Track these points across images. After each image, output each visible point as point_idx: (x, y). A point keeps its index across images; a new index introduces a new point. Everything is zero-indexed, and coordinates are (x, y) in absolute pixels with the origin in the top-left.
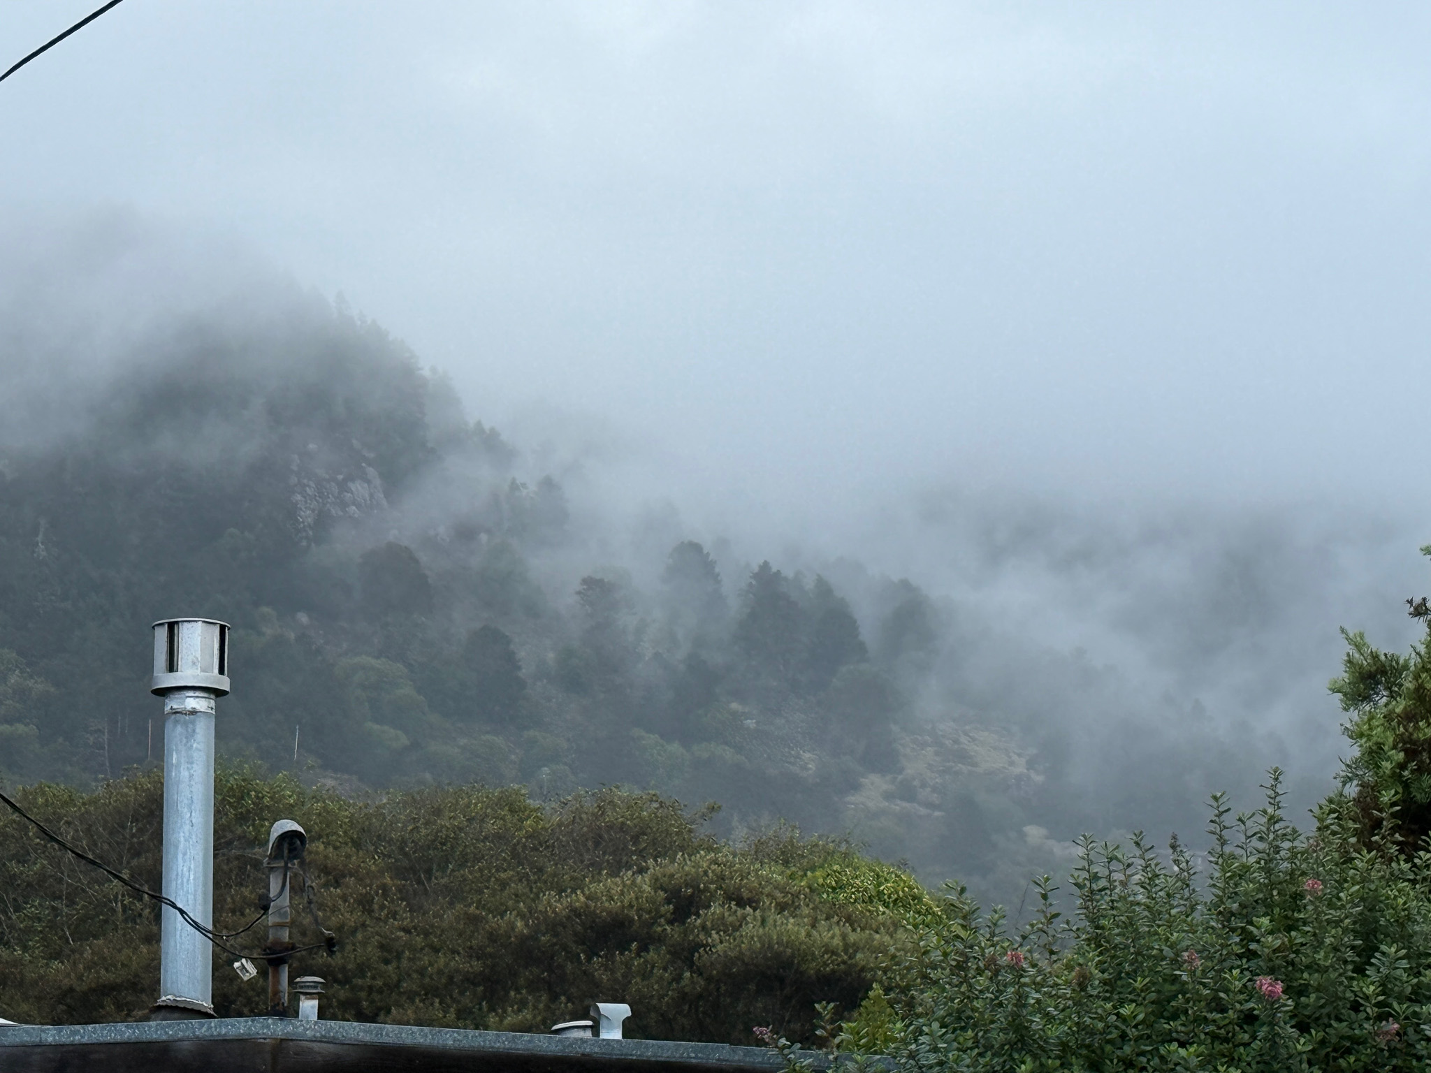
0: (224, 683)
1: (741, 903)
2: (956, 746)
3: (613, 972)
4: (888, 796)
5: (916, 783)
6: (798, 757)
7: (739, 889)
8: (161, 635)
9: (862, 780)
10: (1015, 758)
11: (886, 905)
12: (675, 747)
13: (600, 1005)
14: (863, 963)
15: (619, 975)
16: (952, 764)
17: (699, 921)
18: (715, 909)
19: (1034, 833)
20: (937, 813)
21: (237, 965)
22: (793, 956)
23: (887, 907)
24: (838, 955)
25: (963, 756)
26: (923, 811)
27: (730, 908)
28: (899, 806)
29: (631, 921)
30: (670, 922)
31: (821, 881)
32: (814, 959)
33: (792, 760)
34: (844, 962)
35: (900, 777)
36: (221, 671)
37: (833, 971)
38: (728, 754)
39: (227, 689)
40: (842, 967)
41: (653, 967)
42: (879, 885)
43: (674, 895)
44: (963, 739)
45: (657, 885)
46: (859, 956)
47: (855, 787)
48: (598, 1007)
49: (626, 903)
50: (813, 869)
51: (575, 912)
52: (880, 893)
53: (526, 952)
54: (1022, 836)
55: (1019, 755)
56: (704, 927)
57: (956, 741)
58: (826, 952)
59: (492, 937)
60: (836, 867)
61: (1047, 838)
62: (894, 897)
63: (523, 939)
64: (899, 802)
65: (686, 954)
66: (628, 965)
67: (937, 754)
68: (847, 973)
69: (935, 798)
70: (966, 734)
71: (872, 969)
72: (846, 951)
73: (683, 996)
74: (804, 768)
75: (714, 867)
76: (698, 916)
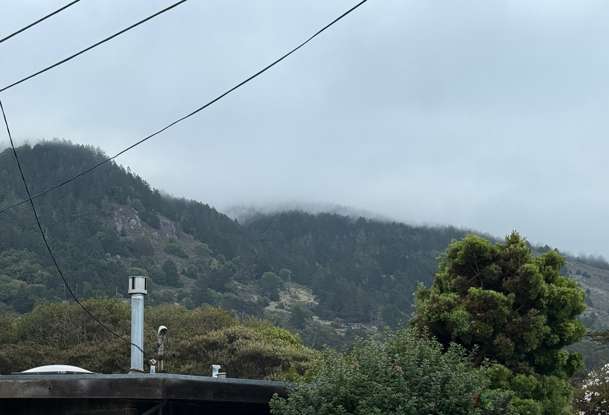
0: (146, 292)
1: (247, 339)
2: (295, 294)
3: (214, 355)
4: (276, 308)
5: (284, 304)
6: (252, 297)
7: (245, 335)
8: (130, 280)
9: (270, 303)
10: (311, 298)
11: (281, 339)
12: (219, 293)
13: (213, 365)
14: (277, 354)
15: (215, 356)
16: (293, 299)
17: (236, 343)
18: (240, 340)
19: (315, 318)
20: (289, 312)
21: (151, 360)
22: (260, 352)
23: (282, 339)
24: (271, 352)
25: (297, 297)
26: (286, 312)
27: (244, 340)
28: (280, 310)
29: (218, 343)
30: (229, 343)
31: (265, 332)
32: (265, 353)
33: (251, 297)
34: (273, 354)
35: (280, 302)
36: (145, 289)
37: (270, 356)
38: (234, 296)
39: (147, 293)
40: (272, 355)
41: (224, 354)
42: (280, 333)
43: (229, 336)
44: (297, 293)
45: (225, 334)
46: (277, 353)
47: (268, 305)
48: (212, 366)
49: (217, 338)
50: (263, 329)
51: (204, 340)
52: (280, 336)
53: (190, 350)
54: (312, 319)
55: (312, 297)
56: (237, 345)
57: (295, 293)
58: (268, 351)
59: (182, 346)
60: (269, 329)
61: (319, 319)
62: (284, 337)
63: (190, 347)
64: (279, 309)
65: (233, 351)
66: (218, 354)
67: (290, 296)
68: (273, 357)
69: (289, 308)
70: (298, 291)
71: (280, 356)
72: (273, 351)
73: (232, 362)
74: (254, 300)
75: (239, 329)
76: (236, 342)
